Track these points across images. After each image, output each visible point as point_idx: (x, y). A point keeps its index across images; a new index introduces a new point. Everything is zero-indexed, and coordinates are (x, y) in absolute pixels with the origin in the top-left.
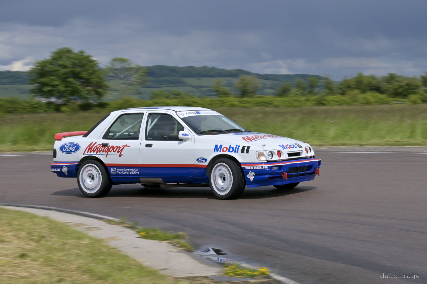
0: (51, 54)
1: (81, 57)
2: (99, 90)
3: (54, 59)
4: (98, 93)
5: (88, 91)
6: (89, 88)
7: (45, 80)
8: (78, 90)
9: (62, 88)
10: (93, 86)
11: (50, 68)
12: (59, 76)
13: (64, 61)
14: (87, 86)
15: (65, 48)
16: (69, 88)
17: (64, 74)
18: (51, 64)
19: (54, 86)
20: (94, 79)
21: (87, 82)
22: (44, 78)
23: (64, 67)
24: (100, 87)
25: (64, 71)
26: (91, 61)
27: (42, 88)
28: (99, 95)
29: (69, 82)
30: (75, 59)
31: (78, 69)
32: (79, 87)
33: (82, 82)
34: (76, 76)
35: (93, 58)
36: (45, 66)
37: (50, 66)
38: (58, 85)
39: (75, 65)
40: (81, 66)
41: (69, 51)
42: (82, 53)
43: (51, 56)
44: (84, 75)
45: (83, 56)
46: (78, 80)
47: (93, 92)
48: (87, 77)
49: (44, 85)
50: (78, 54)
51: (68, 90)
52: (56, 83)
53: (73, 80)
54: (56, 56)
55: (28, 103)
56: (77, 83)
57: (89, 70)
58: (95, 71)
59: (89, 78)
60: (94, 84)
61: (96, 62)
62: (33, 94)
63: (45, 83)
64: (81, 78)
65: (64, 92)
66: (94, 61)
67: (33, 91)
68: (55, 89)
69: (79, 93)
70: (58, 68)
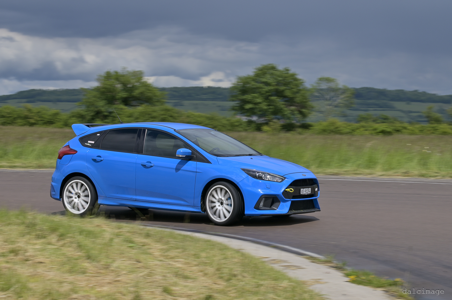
0: (255, 70)
1: (286, 75)
2: (304, 110)
3: (257, 75)
4: (301, 113)
5: (292, 110)
6: (293, 108)
7: (248, 97)
8: (281, 109)
9: (264, 106)
10: (296, 106)
11: (253, 84)
12: (261, 94)
13: (268, 78)
14: (291, 106)
15: (269, 64)
16: (271, 107)
17: (267, 92)
18: (254, 80)
19: (256, 104)
20: (298, 99)
21: (290, 101)
22: (246, 95)
23: (267, 84)
24: (304, 107)
25: (267, 88)
26: (296, 80)
27: (243, 105)
28: (304, 115)
29: (272, 101)
30: (279, 76)
31: (282, 88)
32: (282, 106)
33: (286, 101)
34: (279, 94)
35: (299, 77)
36: (248, 83)
37: (253, 83)
38: (260, 103)
39: (278, 83)
40: (285, 84)
41: (273, 68)
42: (288, 70)
43: (255, 72)
44: (288, 93)
45: (288, 73)
46: (281, 98)
47: (296, 112)
48: (291, 96)
49: (246, 102)
50: (283, 71)
51: (270, 109)
52: (258, 100)
53: (277, 99)
54: (260, 72)
55: (228, 120)
56: (280, 102)
57: (292, 88)
58: (300, 90)
59: (293, 98)
60: (298, 103)
61: (301, 81)
62: (233, 112)
63: (247, 100)
64: (285, 97)
65: (266, 111)
66: (300, 80)
67: (233, 109)
68: (257, 106)
69: (282, 112)
70: (261, 85)
